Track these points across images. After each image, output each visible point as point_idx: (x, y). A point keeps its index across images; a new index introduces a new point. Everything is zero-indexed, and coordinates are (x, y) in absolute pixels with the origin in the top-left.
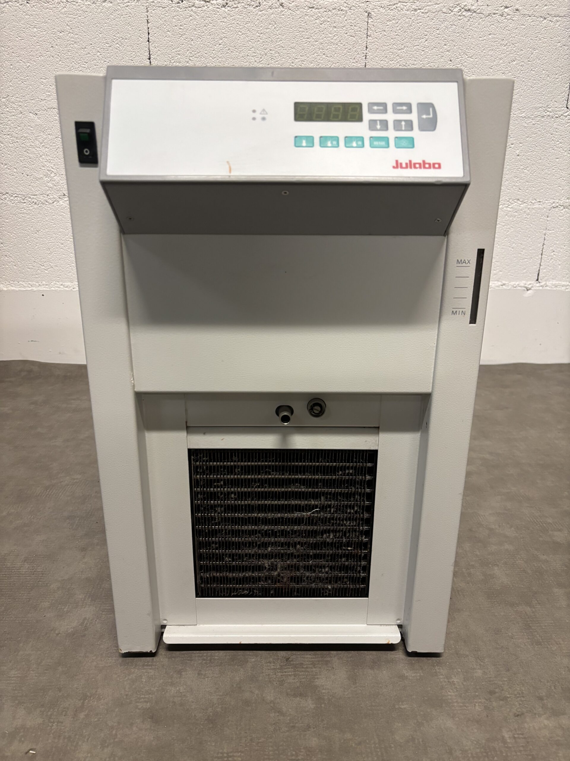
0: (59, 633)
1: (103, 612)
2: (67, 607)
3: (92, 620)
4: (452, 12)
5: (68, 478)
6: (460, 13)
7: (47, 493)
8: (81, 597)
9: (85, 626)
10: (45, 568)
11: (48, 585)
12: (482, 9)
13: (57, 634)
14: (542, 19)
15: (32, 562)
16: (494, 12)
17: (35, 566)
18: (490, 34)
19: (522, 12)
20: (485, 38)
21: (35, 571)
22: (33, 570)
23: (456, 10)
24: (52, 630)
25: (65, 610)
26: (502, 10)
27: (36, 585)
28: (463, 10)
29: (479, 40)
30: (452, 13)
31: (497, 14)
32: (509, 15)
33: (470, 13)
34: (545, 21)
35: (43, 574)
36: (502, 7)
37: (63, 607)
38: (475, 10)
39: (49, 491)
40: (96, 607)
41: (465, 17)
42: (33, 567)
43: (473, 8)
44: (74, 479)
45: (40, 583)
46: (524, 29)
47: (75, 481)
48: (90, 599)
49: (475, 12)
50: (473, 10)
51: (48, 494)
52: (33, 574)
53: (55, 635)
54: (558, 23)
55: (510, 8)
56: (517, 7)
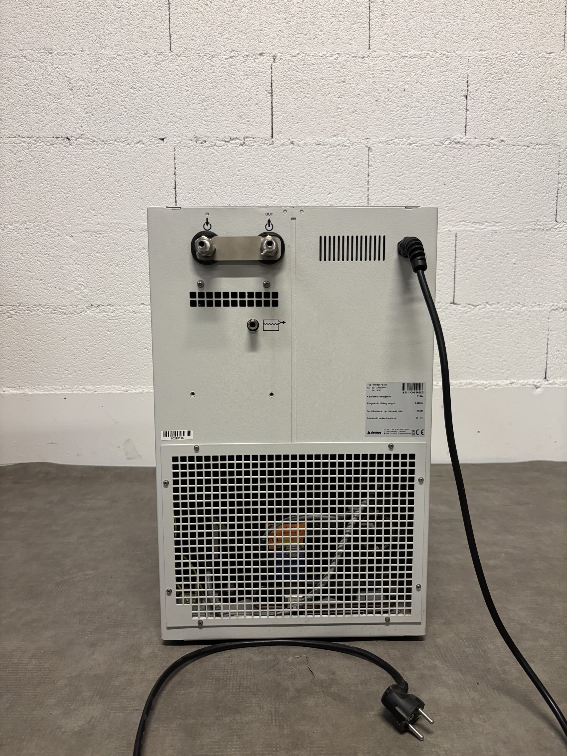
0: (65, 732)
1: (111, 710)
2: (73, 705)
3: (99, 718)
4: (443, 144)
5: (80, 573)
6: (450, 145)
7: (59, 589)
8: (88, 694)
9: (93, 725)
10: (52, 665)
11: (56, 682)
12: (470, 141)
13: (63, 733)
14: (525, 147)
15: (39, 658)
16: (482, 143)
17: (42, 662)
18: (479, 162)
19: (506, 142)
20: (475, 165)
21: (42, 668)
22: (40, 666)
23: (447, 142)
24: (57, 728)
25: (72, 707)
26: (488, 141)
27: (42, 681)
28: (453, 143)
29: (469, 167)
30: (444, 146)
31: (484, 144)
32: (495, 145)
33: (459, 145)
34: (529, 149)
35: (50, 671)
36: (488, 139)
37: (70, 705)
38: (464, 142)
39: (61, 588)
40: (104, 705)
41: (456, 148)
42: (40, 663)
43: (462, 140)
44: (87, 575)
45: (47, 679)
46: (510, 156)
47: (87, 577)
48: (98, 697)
49: (464, 144)
50: (462, 142)
51: (59, 591)
52: (40, 671)
53: (61, 733)
54: (541, 150)
55: (496, 140)
56: (502, 138)
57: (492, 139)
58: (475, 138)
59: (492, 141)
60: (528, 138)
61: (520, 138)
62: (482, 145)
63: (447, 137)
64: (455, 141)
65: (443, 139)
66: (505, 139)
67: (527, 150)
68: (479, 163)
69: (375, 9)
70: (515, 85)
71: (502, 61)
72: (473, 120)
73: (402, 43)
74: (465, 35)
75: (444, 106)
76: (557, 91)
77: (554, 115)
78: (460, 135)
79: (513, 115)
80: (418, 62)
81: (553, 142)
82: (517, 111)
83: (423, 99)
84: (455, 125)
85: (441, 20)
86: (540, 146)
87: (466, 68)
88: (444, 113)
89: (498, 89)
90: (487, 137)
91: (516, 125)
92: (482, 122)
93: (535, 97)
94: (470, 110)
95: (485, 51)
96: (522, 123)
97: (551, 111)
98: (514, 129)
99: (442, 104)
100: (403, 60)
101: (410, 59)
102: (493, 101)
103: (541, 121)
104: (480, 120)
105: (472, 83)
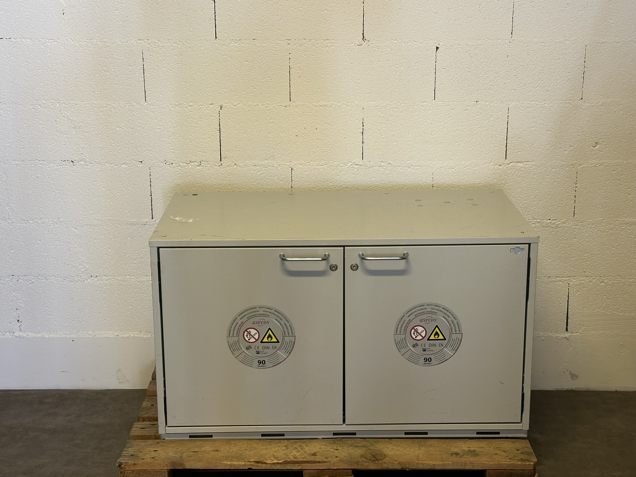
57: (382, 162)
58: (370, 162)
59: (382, 163)
60: (409, 161)
61: (403, 161)
62: (375, 166)
63: (349, 161)
64: (355, 163)
65: (346, 162)
66: (391, 162)
67: (408, 170)
68: (373, 179)
69: (294, 73)
70: (398, 125)
71: (388, 108)
72: (368, 149)
73: (314, 96)
74: (360, 91)
75: (346, 139)
76: (430, 129)
77: (428, 146)
78: (358, 160)
79: (397, 146)
80: (326, 109)
81: (428, 165)
82: (400, 143)
83: (331, 134)
84: (355, 153)
85: (342, 80)
86: (418, 167)
87: (361, 113)
88: (346, 145)
89: (385, 128)
90: (378, 161)
91: (399, 153)
92: (374, 150)
93: (413, 134)
94: (365, 142)
95: (375, 101)
96: (404, 152)
97: (425, 143)
98: (398, 156)
99: (345, 138)
100: (315, 108)
101: (320, 107)
102: (382, 136)
103: (418, 150)
104: (373, 149)
105: (366, 124)
